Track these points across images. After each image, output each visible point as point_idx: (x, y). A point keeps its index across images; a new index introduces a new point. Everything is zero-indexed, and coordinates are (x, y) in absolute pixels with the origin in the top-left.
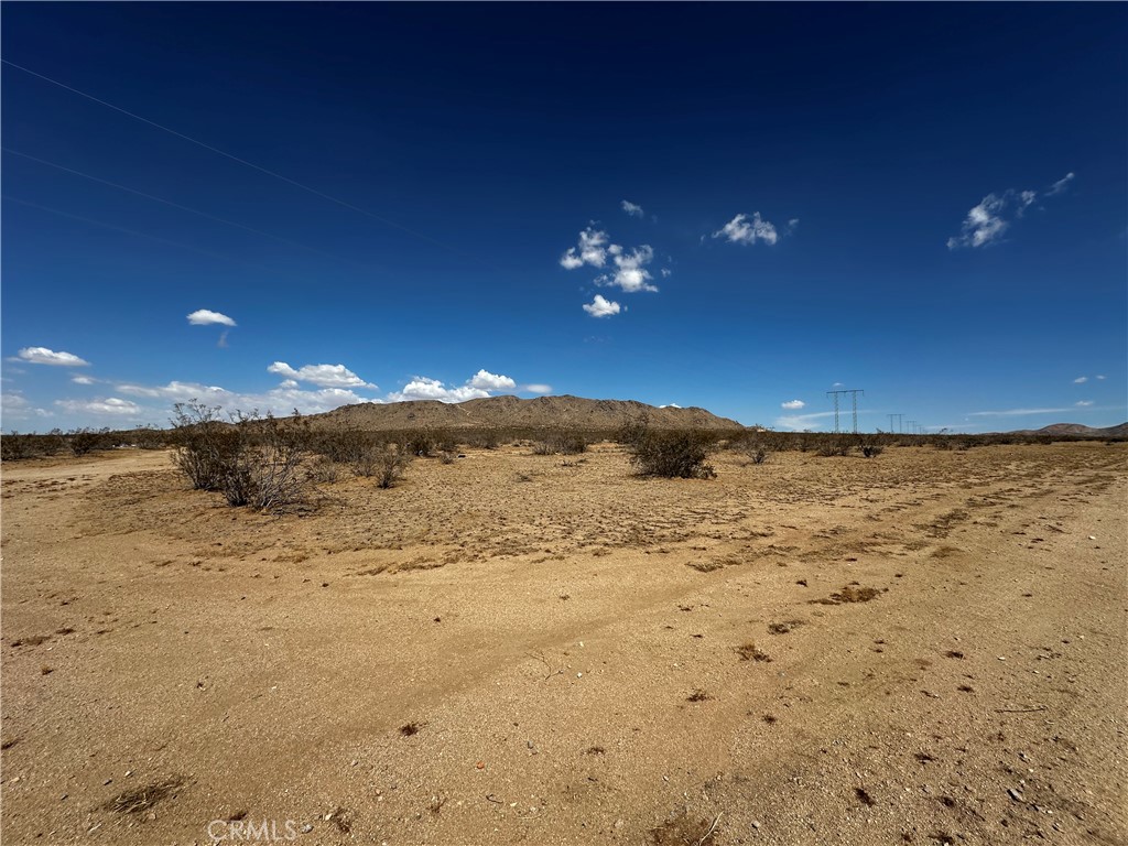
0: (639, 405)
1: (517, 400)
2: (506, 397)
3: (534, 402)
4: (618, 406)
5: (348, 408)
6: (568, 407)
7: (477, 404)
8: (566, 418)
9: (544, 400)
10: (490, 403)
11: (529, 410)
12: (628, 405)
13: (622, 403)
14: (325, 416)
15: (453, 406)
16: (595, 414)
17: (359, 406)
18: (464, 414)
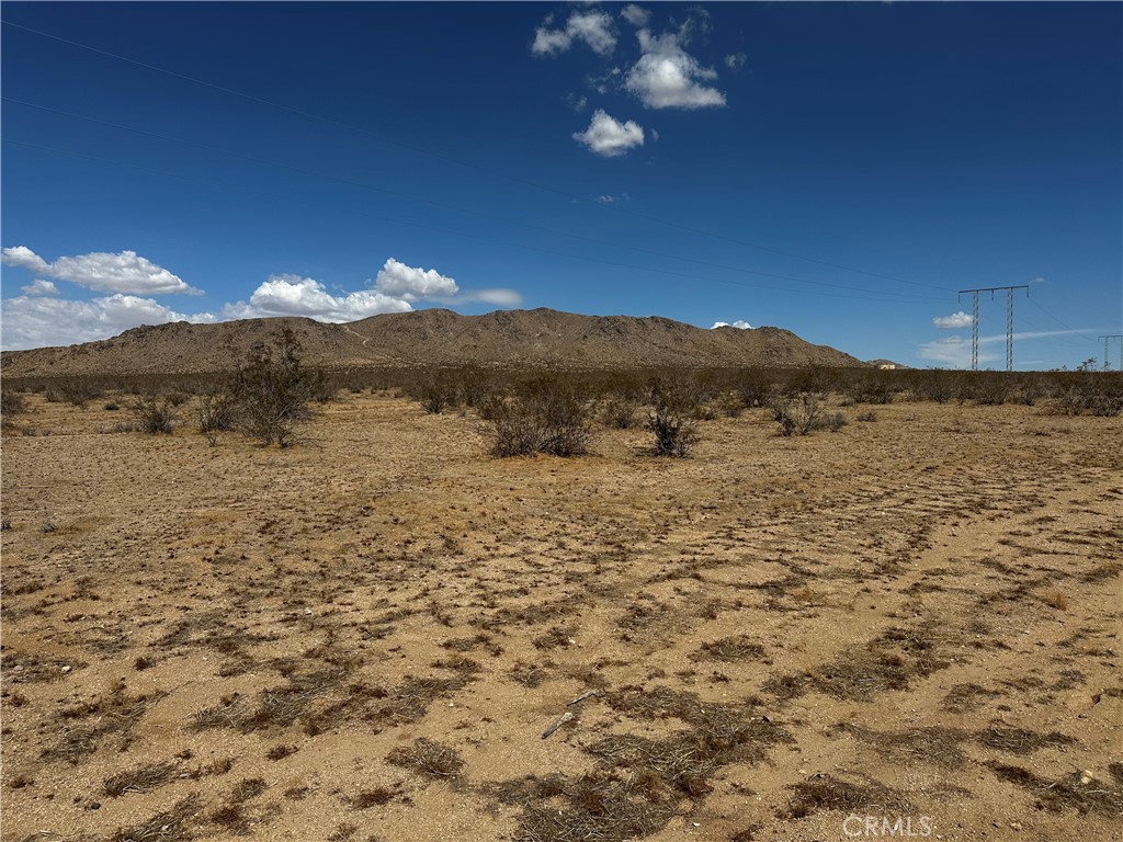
0: (670, 325)
1: (454, 317)
2: (434, 312)
3: (484, 321)
4: (633, 328)
5: (142, 333)
6: (544, 329)
7: (383, 325)
8: (538, 350)
9: (501, 317)
10: (405, 323)
11: (475, 335)
12: (651, 325)
13: (640, 322)
14: (100, 346)
15: (336, 328)
16: (591, 341)
17: (163, 328)
18: (358, 344)
